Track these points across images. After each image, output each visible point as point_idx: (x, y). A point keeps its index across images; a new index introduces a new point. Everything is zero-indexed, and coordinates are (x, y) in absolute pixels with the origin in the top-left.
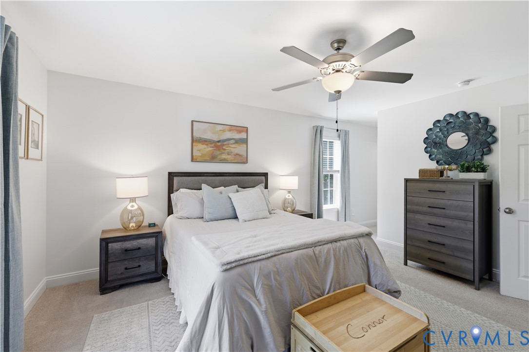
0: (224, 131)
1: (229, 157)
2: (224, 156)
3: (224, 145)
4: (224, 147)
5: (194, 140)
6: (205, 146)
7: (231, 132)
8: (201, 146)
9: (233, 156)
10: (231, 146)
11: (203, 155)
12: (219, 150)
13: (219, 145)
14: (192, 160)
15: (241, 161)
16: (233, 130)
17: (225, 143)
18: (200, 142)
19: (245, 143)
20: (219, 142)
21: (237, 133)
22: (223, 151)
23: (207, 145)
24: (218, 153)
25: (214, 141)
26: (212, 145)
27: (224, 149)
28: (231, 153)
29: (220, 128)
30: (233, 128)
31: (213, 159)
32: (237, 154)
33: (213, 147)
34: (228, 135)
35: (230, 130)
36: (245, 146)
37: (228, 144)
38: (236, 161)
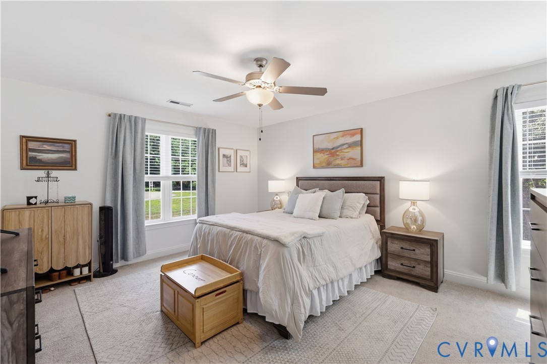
0: (337, 138)
1: (342, 162)
2: (338, 162)
3: (337, 151)
4: (338, 153)
5: (315, 151)
6: (322, 155)
7: (344, 137)
8: (319, 155)
9: (347, 161)
10: (344, 151)
11: (321, 163)
12: (333, 156)
13: (333, 152)
14: (314, 167)
15: (355, 165)
16: (346, 135)
17: (339, 149)
18: (318, 152)
19: (358, 145)
20: (333, 149)
21: (350, 137)
22: (337, 157)
23: (324, 153)
24: (332, 159)
25: (329, 149)
26: (327, 153)
27: (338, 155)
28: (345, 157)
29: (334, 135)
30: (345, 133)
31: (329, 165)
32: (351, 158)
33: (328, 155)
34: (342, 141)
35: (343, 136)
36: (359, 148)
37: (341, 150)
38: (349, 166)
